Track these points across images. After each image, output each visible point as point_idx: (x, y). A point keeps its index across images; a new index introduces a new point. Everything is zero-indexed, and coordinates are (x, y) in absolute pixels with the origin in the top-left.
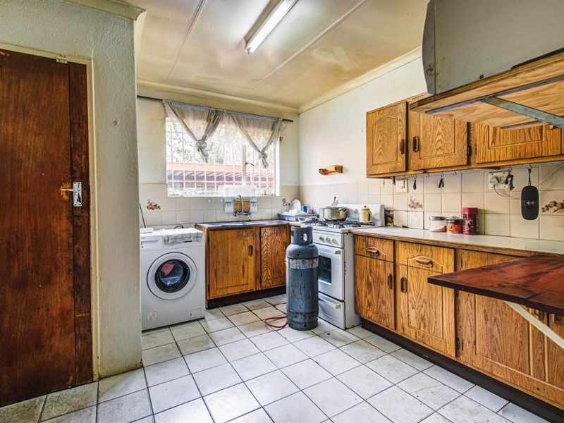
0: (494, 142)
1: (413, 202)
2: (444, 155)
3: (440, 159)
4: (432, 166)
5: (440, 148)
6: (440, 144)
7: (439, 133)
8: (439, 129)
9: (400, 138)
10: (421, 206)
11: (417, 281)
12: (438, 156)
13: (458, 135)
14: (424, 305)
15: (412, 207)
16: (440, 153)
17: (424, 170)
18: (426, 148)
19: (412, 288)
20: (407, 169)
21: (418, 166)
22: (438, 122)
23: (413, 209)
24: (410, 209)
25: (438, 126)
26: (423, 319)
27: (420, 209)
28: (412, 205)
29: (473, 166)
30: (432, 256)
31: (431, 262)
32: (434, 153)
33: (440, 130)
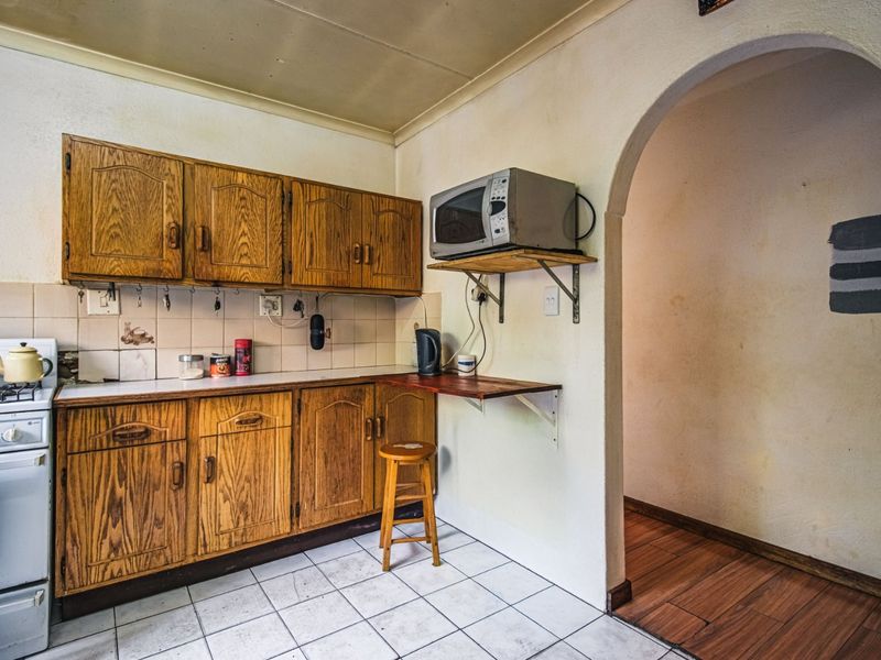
0: (311, 263)
1: (132, 333)
2: (252, 266)
3: (245, 270)
4: (232, 278)
5: (246, 255)
6: (245, 250)
7: (244, 234)
8: (244, 227)
9: (167, 219)
10: (150, 339)
11: (235, 454)
12: (243, 266)
13: (271, 244)
14: (247, 485)
15: (130, 342)
16: (244, 261)
17: (215, 282)
18: (221, 249)
19: (225, 470)
20: (184, 275)
21: (207, 274)
22: (243, 217)
23: (132, 346)
24: (123, 345)
25: (243, 224)
26: (243, 507)
27: (149, 345)
28: (130, 337)
29: (286, 286)
30: (261, 409)
31: (261, 417)
32: (236, 260)
33: (246, 229)
